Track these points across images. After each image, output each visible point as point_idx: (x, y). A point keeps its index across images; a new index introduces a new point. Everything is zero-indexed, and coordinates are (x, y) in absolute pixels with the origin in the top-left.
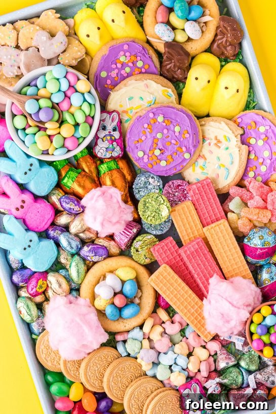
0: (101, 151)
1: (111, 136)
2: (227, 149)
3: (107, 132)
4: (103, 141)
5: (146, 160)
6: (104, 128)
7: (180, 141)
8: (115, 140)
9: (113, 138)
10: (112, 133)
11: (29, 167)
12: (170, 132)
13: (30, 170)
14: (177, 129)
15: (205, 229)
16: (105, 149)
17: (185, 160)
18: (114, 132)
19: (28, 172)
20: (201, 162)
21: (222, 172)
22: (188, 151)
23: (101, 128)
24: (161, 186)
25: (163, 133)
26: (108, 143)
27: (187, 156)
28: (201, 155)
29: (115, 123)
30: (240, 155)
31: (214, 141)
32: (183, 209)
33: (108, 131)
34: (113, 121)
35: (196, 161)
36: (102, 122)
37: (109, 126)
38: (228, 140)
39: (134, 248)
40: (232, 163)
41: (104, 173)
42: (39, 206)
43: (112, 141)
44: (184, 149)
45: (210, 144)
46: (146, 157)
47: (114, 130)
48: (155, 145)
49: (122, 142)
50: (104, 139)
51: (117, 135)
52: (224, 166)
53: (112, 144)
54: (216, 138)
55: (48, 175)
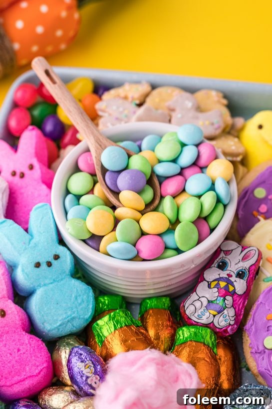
0: (198, 304)
1: (229, 283)
3: (224, 274)
4: (209, 286)
6: (223, 266)
8: (233, 294)
9: (231, 289)
10: (233, 279)
11: (51, 259)
13: (49, 264)
16: (205, 303)
18: (238, 279)
19: (44, 266)
23: (215, 264)
26: (217, 294)
29: (247, 264)
33: (228, 272)
34: (245, 258)
36: (222, 255)
37: (233, 264)
41: (185, 343)
42: (27, 342)
43: (226, 293)
47: (240, 275)
50: (213, 284)
51: (240, 286)
53: (224, 296)
55: (76, 298)
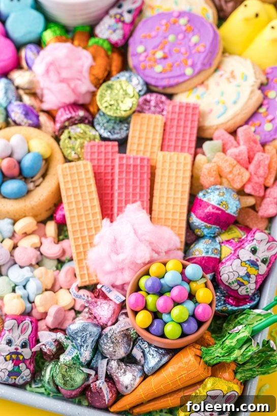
2: (239, 86)
5: (142, 58)
6: (120, 7)
7: (191, 53)
9: (122, 19)
12: (186, 40)
14: (195, 39)
15: (161, 154)
17: (184, 75)
18: (127, 14)
20: (201, 90)
21: (218, 109)
22: (193, 66)
24: (142, 93)
25: (177, 37)
27: (189, 71)
28: (206, 83)
29: (134, 6)
30: (250, 98)
31: (228, 75)
32: (149, 119)
35: (196, 87)
37: (126, 6)
38: (245, 78)
39: (69, 132)
40: (235, 102)
41: (91, 46)
44: (190, 62)
45: (221, 76)
46: (145, 54)
47: (129, 12)
48: (161, 46)
49: (130, 30)
52: (224, 103)
54: (232, 72)
